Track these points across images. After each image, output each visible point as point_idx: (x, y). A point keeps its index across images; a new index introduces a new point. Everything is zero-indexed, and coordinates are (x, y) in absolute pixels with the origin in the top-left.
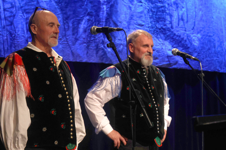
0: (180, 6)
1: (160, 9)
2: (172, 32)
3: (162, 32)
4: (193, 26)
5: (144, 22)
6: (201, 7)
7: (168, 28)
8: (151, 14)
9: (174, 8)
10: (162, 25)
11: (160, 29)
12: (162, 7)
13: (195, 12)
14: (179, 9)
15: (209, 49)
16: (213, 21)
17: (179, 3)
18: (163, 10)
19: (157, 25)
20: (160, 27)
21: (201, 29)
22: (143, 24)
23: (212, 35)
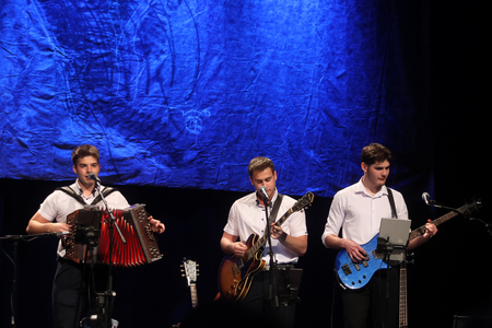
0: (153, 49)
1: (99, 61)
2: (130, 107)
3: (101, 108)
4: (190, 91)
5: (55, 90)
6: (217, 47)
7: (118, 99)
8: (73, 74)
9: (136, 56)
10: (100, 95)
11: (94, 103)
12: (102, 56)
13: (199, 59)
14: (151, 56)
15: (236, 141)
16: (254, 78)
17: (153, 44)
18: (105, 62)
19: (87, 95)
20: (95, 99)
21: (214, 97)
22: (53, 94)
23: (248, 108)
